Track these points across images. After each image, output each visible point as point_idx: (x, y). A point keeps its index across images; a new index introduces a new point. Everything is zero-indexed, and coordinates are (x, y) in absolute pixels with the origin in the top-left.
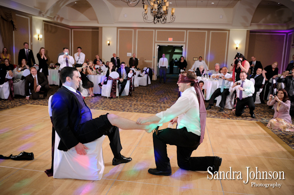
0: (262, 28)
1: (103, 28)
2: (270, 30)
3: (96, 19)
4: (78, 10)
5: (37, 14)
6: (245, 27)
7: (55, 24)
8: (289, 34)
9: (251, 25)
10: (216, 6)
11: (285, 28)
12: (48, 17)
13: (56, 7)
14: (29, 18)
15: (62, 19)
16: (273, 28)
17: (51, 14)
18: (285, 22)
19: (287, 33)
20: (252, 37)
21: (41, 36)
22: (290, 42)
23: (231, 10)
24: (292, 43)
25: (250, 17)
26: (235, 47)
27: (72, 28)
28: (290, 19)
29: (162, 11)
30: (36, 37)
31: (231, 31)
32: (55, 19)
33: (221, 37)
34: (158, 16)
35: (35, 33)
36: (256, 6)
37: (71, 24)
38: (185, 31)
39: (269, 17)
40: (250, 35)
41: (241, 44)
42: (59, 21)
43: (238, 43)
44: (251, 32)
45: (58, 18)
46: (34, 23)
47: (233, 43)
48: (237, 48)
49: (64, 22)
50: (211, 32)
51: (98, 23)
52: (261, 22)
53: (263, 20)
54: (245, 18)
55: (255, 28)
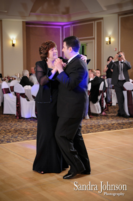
2: (47, 22)
8: (64, 27)
9: (29, 15)
19: (63, 26)
20: (29, 29)
26: (11, 43)
31: (3, 22)
39: (46, 5)
40: (26, 27)
41: (17, 39)
44: (27, 23)
47: (8, 39)
48: (13, 45)
52: (38, 12)
53: (40, 9)
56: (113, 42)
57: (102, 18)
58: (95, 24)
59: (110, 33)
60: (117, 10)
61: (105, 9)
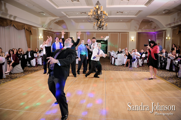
0: (144, 31)
1: (70, 33)
3: (67, 29)
4: (58, 25)
5: (41, 27)
6: (136, 31)
7: (48, 31)
9: (138, 30)
10: (123, 22)
11: (154, 31)
12: (46, 28)
13: (50, 24)
14: (37, 29)
15: (51, 29)
16: (148, 31)
17: (47, 27)
18: (153, 29)
19: (154, 34)
20: (139, 35)
21: (42, 37)
22: (156, 37)
23: (129, 24)
24: (157, 38)
25: (138, 27)
27: (55, 33)
28: (155, 27)
29: (102, 24)
30: (40, 37)
31: (129, 33)
32: (48, 29)
33: (125, 36)
34: (100, 27)
35: (40, 36)
36: (141, 22)
37: (55, 31)
38: (109, 33)
39: (146, 26)
41: (134, 39)
42: (50, 30)
43: (133, 38)
44: (138, 33)
45: (50, 28)
46: (39, 31)
47: (131, 38)
48: (132, 41)
49: (52, 30)
50: (120, 33)
51: (68, 30)
52: (143, 29)
53: (144, 28)
54: (136, 27)
55: (140, 31)
56: (170, 39)
57: (166, 30)
58: (164, 32)
59: (168, 36)
60: (169, 26)
61: (165, 26)
